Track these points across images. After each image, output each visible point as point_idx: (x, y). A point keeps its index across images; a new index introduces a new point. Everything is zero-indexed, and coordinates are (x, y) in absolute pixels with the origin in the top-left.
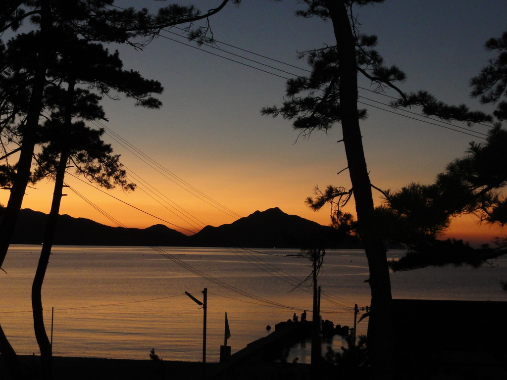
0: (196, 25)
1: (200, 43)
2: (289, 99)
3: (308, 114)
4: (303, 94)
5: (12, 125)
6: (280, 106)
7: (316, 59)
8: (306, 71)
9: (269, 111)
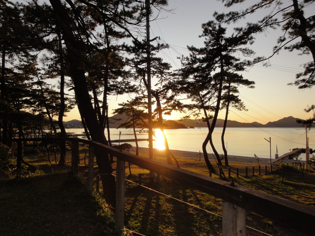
0: (265, 62)
1: (267, 66)
2: (297, 80)
3: (303, 84)
4: (302, 78)
5: (215, 95)
6: (294, 82)
7: (306, 66)
8: (303, 70)
9: (290, 84)
